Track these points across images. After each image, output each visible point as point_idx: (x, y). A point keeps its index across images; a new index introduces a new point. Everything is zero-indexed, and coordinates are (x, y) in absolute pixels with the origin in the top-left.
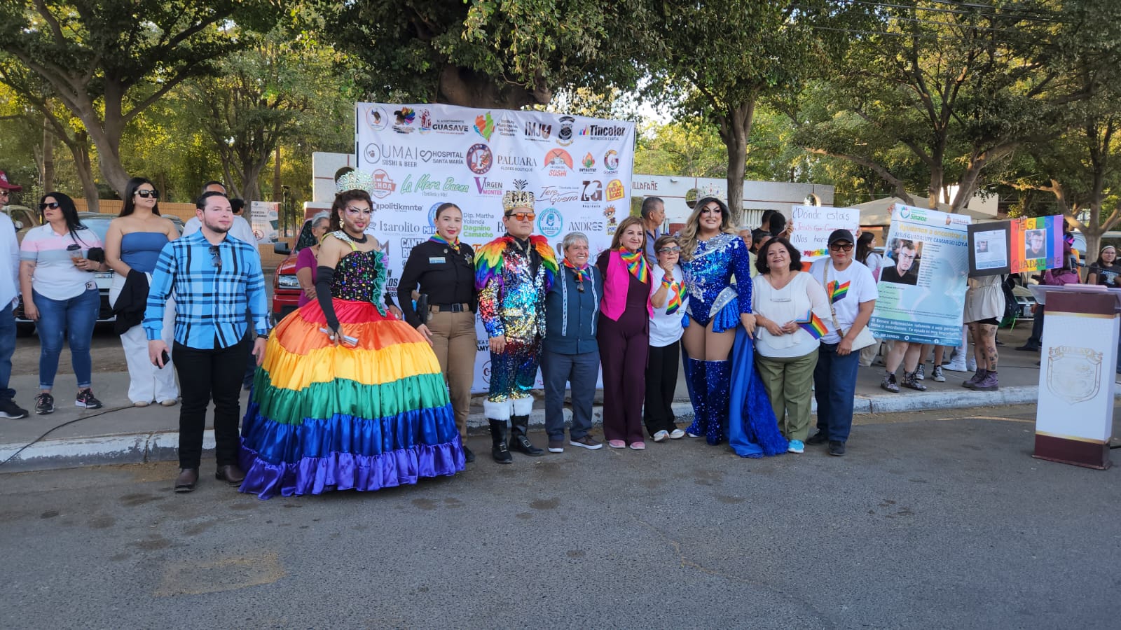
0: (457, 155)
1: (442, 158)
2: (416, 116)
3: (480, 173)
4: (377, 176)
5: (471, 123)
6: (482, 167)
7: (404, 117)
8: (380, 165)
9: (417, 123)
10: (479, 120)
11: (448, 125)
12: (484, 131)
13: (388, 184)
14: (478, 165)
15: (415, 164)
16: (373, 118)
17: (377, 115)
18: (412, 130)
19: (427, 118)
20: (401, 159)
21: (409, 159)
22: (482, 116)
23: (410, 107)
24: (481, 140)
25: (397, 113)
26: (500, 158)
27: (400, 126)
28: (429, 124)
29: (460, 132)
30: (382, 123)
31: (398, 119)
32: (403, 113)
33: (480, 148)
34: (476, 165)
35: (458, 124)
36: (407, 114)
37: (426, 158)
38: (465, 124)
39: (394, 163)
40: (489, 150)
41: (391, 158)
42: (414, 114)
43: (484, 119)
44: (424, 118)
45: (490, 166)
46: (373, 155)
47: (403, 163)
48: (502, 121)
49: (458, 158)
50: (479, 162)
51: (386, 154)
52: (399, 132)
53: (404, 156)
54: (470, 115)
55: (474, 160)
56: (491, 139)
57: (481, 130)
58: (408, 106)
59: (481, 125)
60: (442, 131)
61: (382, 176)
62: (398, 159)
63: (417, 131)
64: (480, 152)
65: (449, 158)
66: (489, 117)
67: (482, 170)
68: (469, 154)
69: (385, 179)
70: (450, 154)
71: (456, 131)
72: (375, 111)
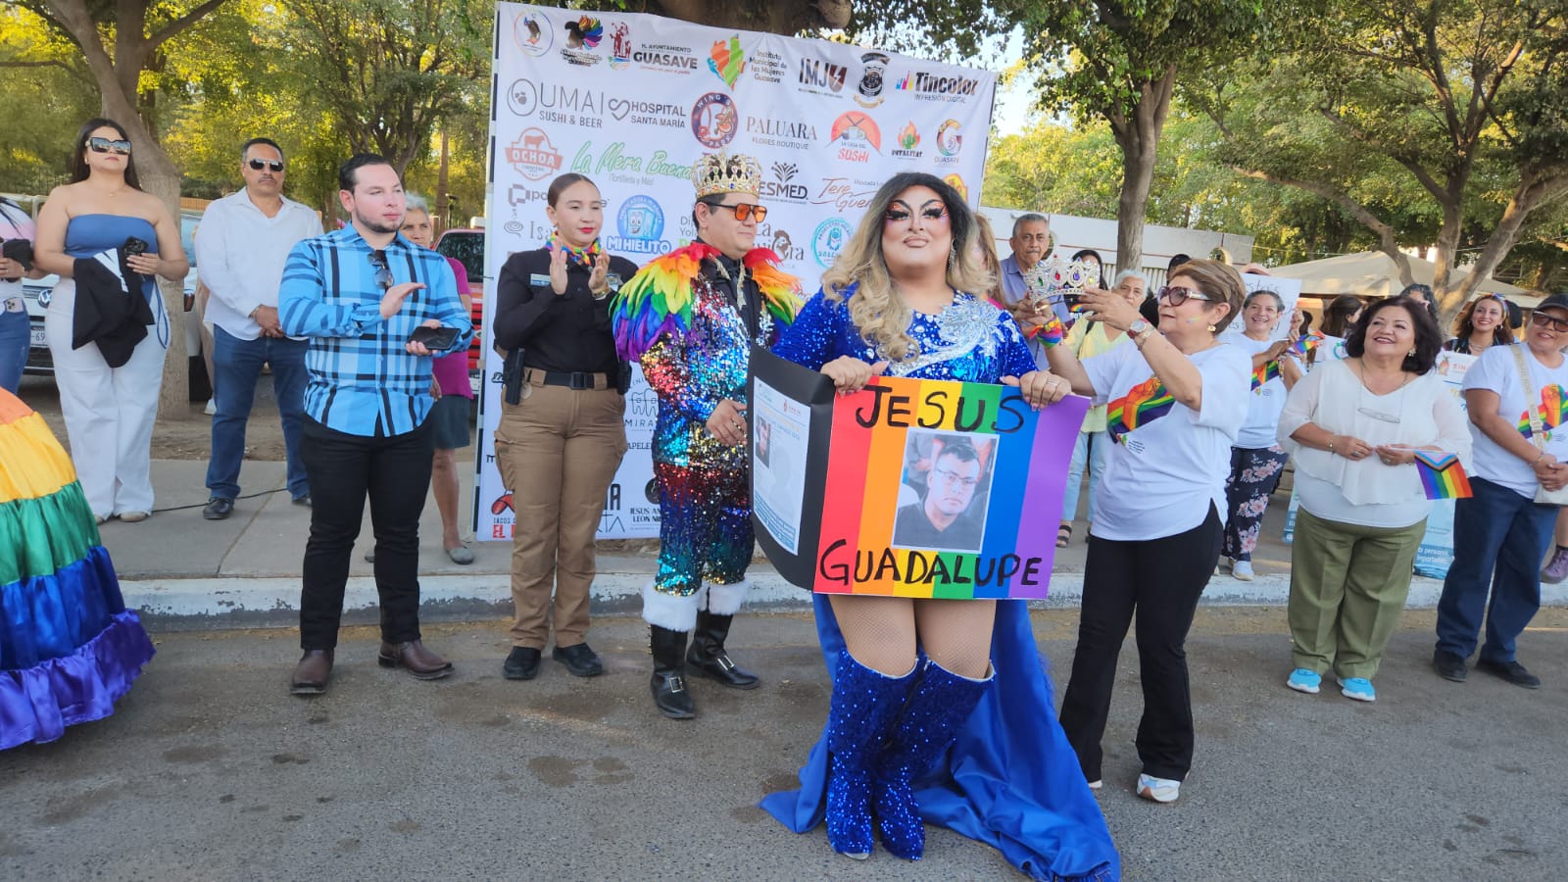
0: (676, 111)
1: (647, 115)
2: (605, 34)
3: (713, 147)
4: (529, 140)
5: (702, 55)
6: (719, 136)
7: (584, 34)
8: (535, 120)
9: (605, 46)
10: (718, 49)
11: (662, 55)
12: (726, 68)
13: (548, 155)
14: (712, 129)
15: (599, 124)
16: (526, 32)
17: (534, 27)
18: (596, 60)
19: (624, 39)
20: (574, 113)
21: (588, 113)
22: (723, 43)
23: (594, 16)
24: (718, 86)
25: (570, 25)
26: (750, 121)
27: (576, 51)
28: (628, 51)
29: (682, 68)
30: (542, 42)
31: (572, 36)
32: (582, 26)
33: (716, 101)
34: (707, 131)
35: (679, 54)
36: (588, 28)
37: (619, 113)
38: (692, 55)
39: (562, 119)
40: (732, 105)
41: (556, 109)
42: (600, 29)
43: (727, 47)
44: (618, 39)
45: (732, 135)
46: (523, 101)
47: (578, 121)
48: (759, 54)
49: (676, 117)
50: (713, 127)
51: (548, 100)
52: (572, 62)
53: (580, 107)
54: (702, 38)
55: (704, 122)
56: (739, 86)
57: (722, 66)
58: (591, 15)
59: (720, 59)
60: (650, 65)
61: (537, 141)
62: (568, 112)
63: (605, 63)
64: (717, 108)
65: (660, 115)
66: (735, 45)
67: (719, 141)
68: (697, 110)
69: (544, 146)
70: (660, 108)
71: (675, 67)
72: (530, 19)
